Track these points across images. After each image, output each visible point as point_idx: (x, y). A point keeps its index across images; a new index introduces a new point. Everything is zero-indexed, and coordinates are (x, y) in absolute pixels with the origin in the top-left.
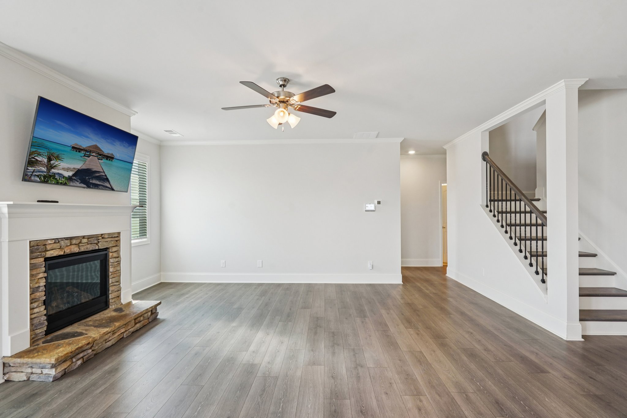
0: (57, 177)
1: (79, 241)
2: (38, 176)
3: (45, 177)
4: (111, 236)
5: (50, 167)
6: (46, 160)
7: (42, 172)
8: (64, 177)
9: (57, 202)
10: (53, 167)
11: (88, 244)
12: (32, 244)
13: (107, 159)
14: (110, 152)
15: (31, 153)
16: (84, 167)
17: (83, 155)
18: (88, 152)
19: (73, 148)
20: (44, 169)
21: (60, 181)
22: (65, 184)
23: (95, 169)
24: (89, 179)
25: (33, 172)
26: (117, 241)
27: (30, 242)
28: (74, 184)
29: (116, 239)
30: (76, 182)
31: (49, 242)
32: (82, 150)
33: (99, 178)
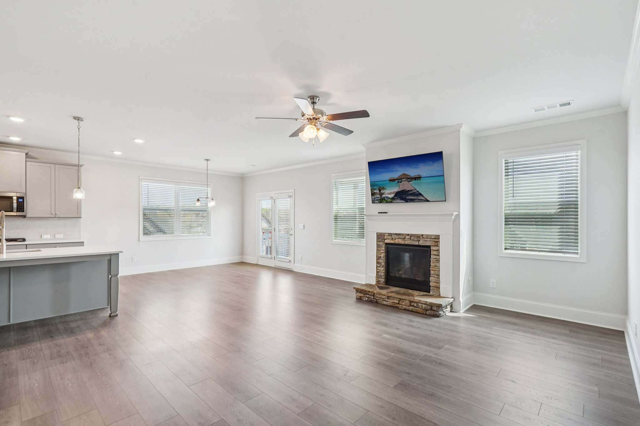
0: (386, 199)
1: (404, 237)
2: (377, 200)
3: (380, 200)
4: (428, 237)
5: (381, 194)
6: (378, 191)
7: (378, 198)
8: (389, 198)
9: (387, 213)
11: (411, 240)
12: (378, 234)
13: (415, 180)
14: (417, 174)
15: (372, 190)
16: (400, 190)
17: (397, 182)
18: (399, 180)
19: (390, 180)
20: (379, 196)
21: (388, 201)
22: (391, 202)
23: (408, 189)
24: (406, 196)
25: (374, 199)
26: (437, 242)
27: (377, 233)
28: (397, 201)
29: (436, 240)
30: (398, 200)
31: (386, 235)
32: (395, 180)
33: (413, 194)
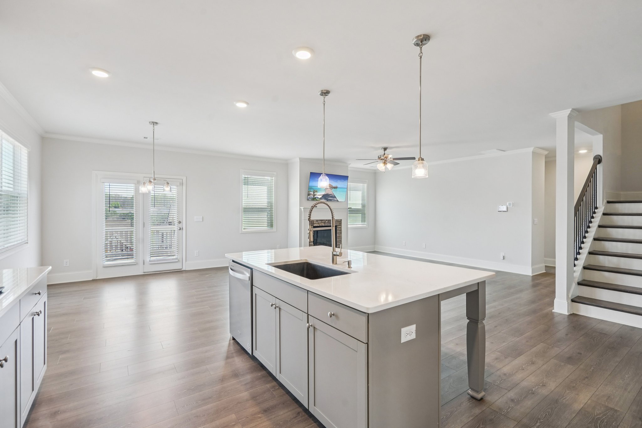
0: (316, 198)
1: (325, 221)
3: (313, 199)
4: (338, 220)
5: (314, 195)
6: (313, 193)
8: (319, 198)
9: (317, 207)
10: (315, 195)
11: (328, 223)
14: (336, 185)
15: (309, 192)
16: (326, 193)
20: (312, 196)
22: (319, 200)
23: (330, 193)
24: (328, 198)
25: (309, 198)
26: (340, 223)
27: (309, 220)
29: (340, 222)
30: (323, 199)
31: (315, 221)
33: (332, 197)
